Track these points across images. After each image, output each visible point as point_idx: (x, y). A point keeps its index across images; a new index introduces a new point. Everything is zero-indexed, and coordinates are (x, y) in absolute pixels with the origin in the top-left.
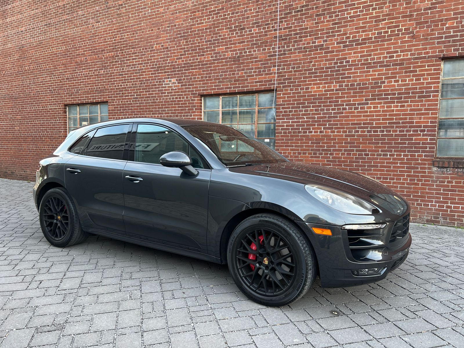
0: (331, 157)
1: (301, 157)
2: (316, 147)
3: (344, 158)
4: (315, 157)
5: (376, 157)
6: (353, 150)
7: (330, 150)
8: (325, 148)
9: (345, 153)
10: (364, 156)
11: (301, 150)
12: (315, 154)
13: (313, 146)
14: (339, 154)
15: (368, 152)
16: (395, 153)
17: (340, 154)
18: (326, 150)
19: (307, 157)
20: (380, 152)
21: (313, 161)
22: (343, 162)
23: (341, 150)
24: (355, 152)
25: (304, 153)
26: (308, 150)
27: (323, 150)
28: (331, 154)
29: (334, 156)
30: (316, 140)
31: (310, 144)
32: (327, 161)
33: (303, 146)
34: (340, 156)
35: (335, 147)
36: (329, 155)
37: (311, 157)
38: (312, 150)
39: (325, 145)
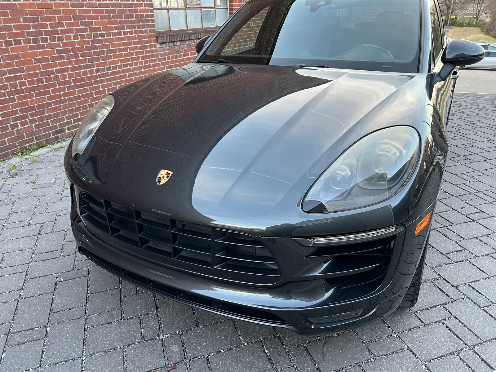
0: (61, 44)
1: (13, 50)
2: (34, 27)
3: (79, 43)
4: (39, 47)
5: (111, 37)
6: (85, 30)
7: (56, 32)
8: (49, 29)
9: (77, 35)
10: (100, 38)
11: (11, 36)
12: (36, 41)
13: (28, 27)
14: (69, 38)
15: (103, 31)
16: (128, 30)
17: (72, 38)
18: (51, 32)
19: (24, 48)
20: (115, 31)
21: (36, 54)
22: (80, 49)
23: (71, 31)
24: (89, 33)
25: (17, 43)
26: (22, 35)
27: (47, 33)
28: (60, 39)
29: (65, 41)
30: (31, 13)
31: (22, 23)
32: (58, 51)
33: (10, 28)
34: (73, 40)
35: (62, 25)
36: (57, 42)
37: (32, 48)
38: (29, 34)
39: (48, 23)
